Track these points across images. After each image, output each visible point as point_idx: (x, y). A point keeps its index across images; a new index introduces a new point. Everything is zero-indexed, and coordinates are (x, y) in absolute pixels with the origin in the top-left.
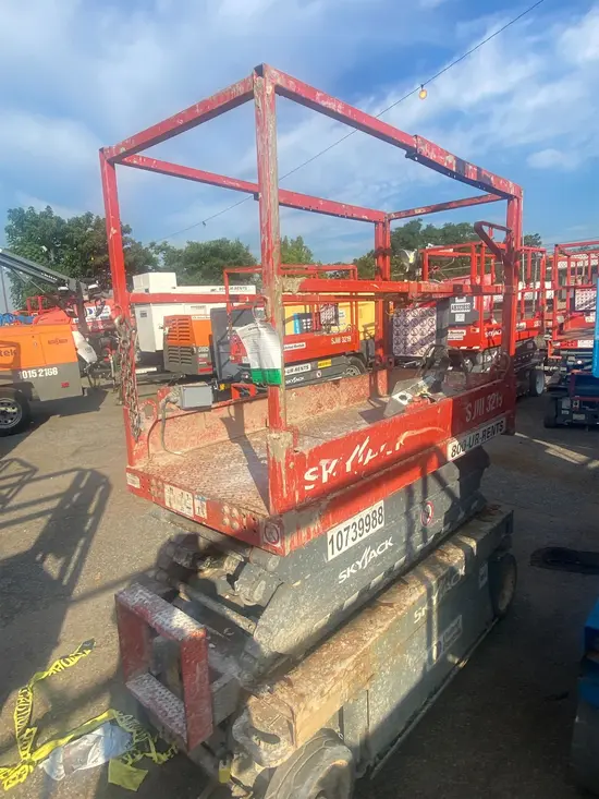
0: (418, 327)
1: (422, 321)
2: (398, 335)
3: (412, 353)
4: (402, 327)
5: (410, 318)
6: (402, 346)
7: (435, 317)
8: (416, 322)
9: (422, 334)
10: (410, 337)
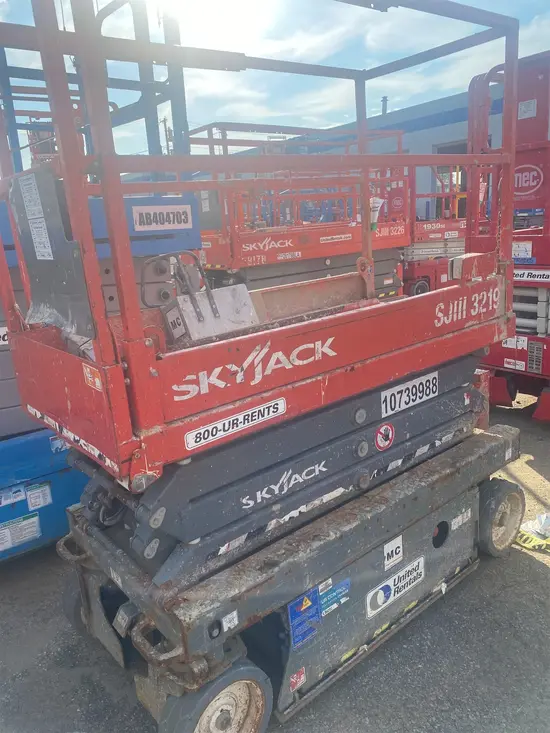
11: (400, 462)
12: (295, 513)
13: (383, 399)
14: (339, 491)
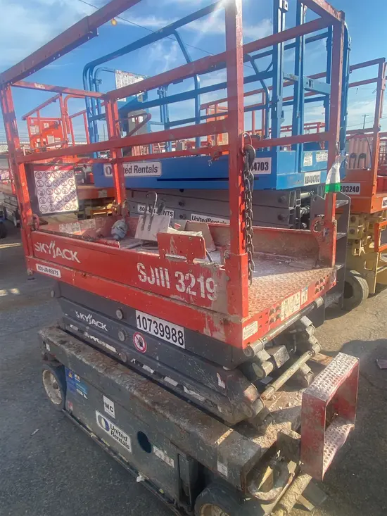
0: (60, 187)
1: (62, 181)
2: (42, 194)
3: (58, 209)
4: (45, 188)
5: (52, 179)
6: (48, 204)
7: (74, 178)
8: (57, 183)
9: (65, 193)
10: (54, 195)
11: (152, 371)
12: (95, 339)
13: (137, 316)
14: (113, 350)
